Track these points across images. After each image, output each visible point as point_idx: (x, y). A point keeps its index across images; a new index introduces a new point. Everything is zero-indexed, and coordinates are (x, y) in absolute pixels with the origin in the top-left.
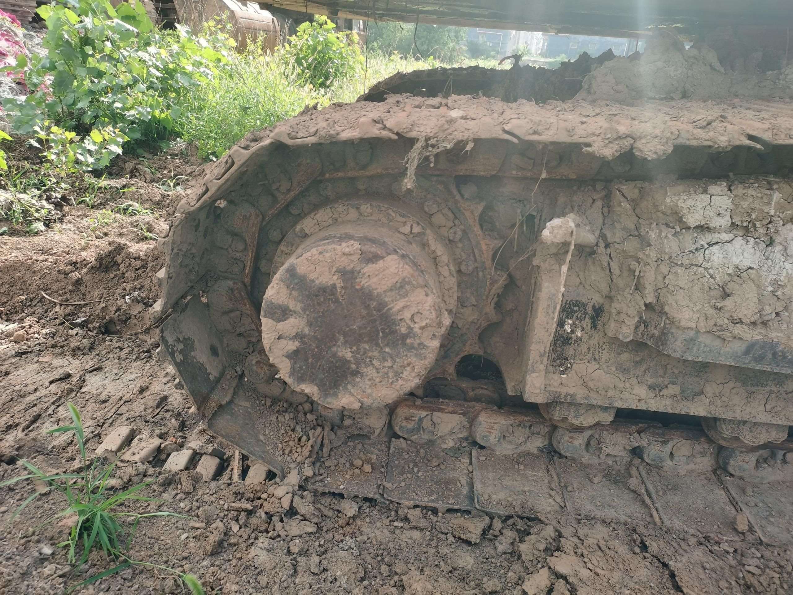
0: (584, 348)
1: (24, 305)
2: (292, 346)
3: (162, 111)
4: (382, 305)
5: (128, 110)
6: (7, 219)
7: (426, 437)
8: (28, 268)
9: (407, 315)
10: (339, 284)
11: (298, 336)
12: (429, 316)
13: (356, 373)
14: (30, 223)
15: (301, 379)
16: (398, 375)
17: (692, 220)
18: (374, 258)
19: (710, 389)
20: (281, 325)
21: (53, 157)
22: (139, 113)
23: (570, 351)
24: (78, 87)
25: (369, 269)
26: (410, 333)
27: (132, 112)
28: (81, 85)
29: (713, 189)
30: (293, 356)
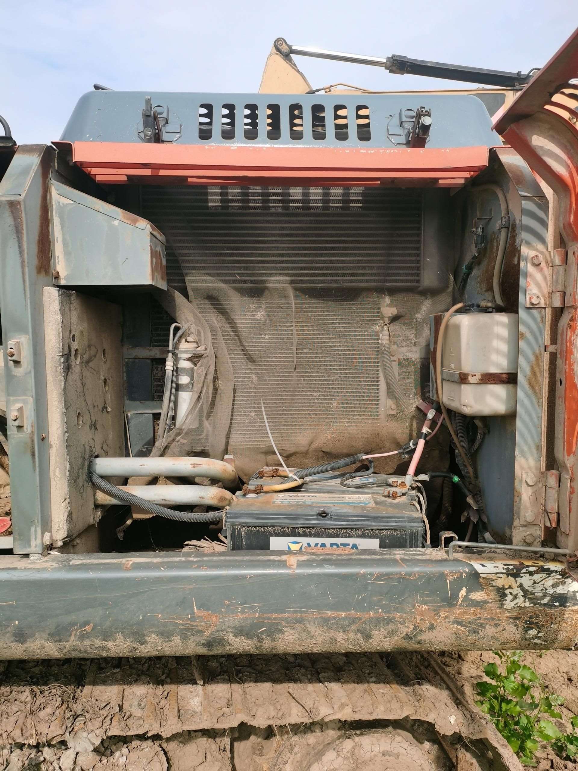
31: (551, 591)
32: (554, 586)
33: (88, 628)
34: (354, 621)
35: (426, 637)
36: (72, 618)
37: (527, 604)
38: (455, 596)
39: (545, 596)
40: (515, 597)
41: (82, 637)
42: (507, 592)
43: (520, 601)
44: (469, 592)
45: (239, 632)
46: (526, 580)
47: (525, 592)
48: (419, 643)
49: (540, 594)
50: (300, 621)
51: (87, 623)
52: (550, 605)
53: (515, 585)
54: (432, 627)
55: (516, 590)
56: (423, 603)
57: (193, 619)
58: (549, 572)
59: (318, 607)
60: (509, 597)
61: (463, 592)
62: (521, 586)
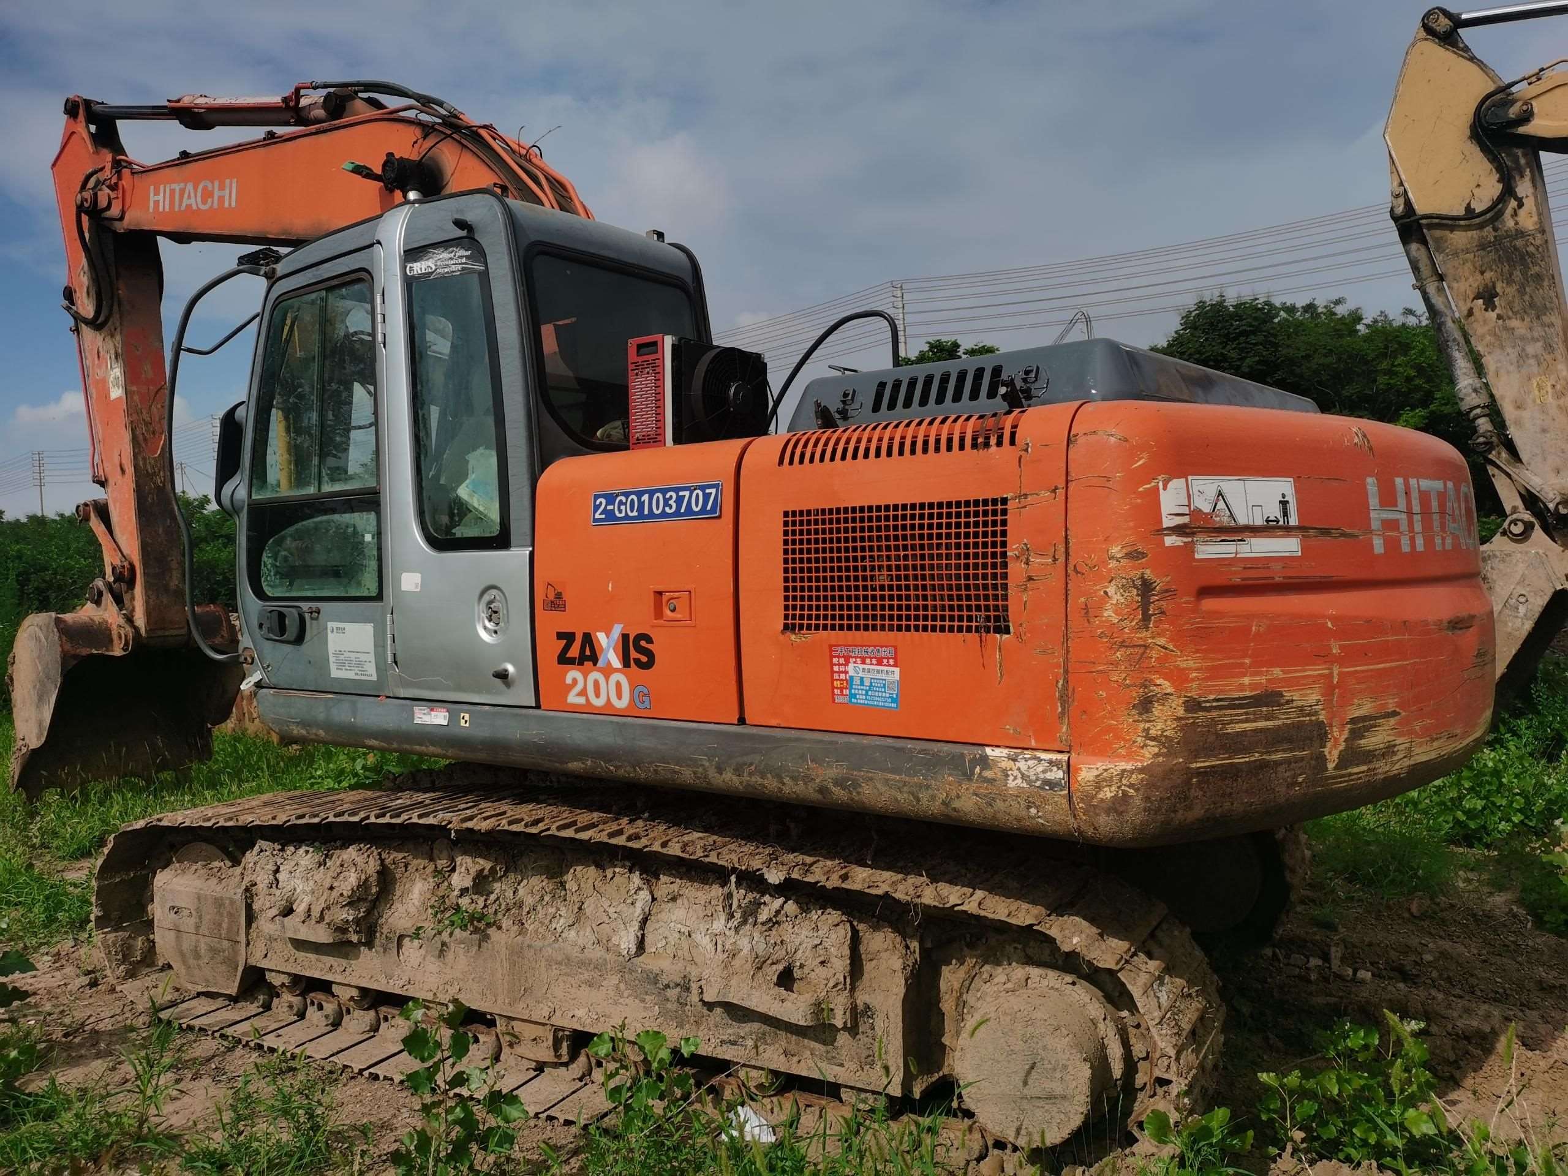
31: (1042, 776)
32: (1044, 772)
33: (753, 768)
34: (905, 784)
35: (956, 804)
36: (745, 759)
37: (1025, 785)
38: (972, 773)
39: (1037, 779)
40: (1015, 778)
41: (751, 774)
42: (1010, 773)
43: (1019, 781)
44: (982, 770)
45: (837, 782)
46: (1022, 765)
47: (1023, 775)
48: (954, 809)
49: (1034, 778)
50: (871, 779)
51: (751, 764)
52: (1041, 788)
53: (1014, 768)
54: (958, 797)
55: (1016, 773)
56: (950, 775)
57: (808, 769)
58: (1040, 760)
59: (883, 770)
60: (1011, 778)
61: (978, 769)
62: (1019, 769)
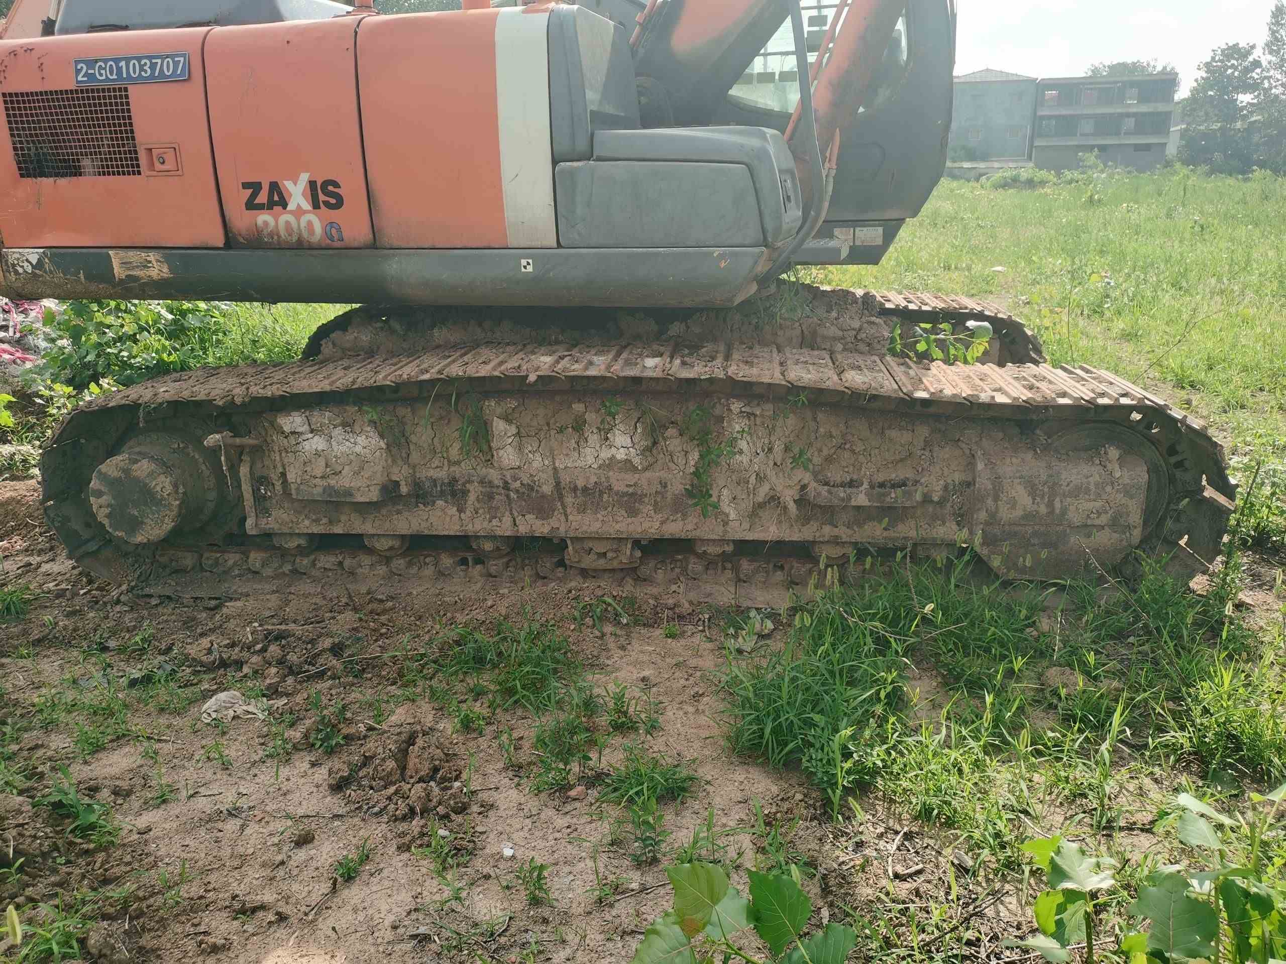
0: (274, 501)
1: (14, 529)
2: (107, 511)
3: (170, 354)
4: (146, 485)
5: (135, 357)
6: (10, 468)
7: (222, 569)
8: (18, 502)
9: (158, 489)
10: (123, 476)
11: (108, 506)
12: (169, 489)
13: (142, 523)
14: (28, 469)
15: (116, 530)
16: (162, 522)
17: (287, 429)
18: (136, 461)
19: (343, 518)
20: (99, 501)
21: (55, 411)
22: (144, 359)
23: (268, 504)
24: (86, 342)
25: (135, 467)
26: (163, 499)
27: (138, 359)
28: (88, 339)
29: (293, 414)
30: (108, 516)
